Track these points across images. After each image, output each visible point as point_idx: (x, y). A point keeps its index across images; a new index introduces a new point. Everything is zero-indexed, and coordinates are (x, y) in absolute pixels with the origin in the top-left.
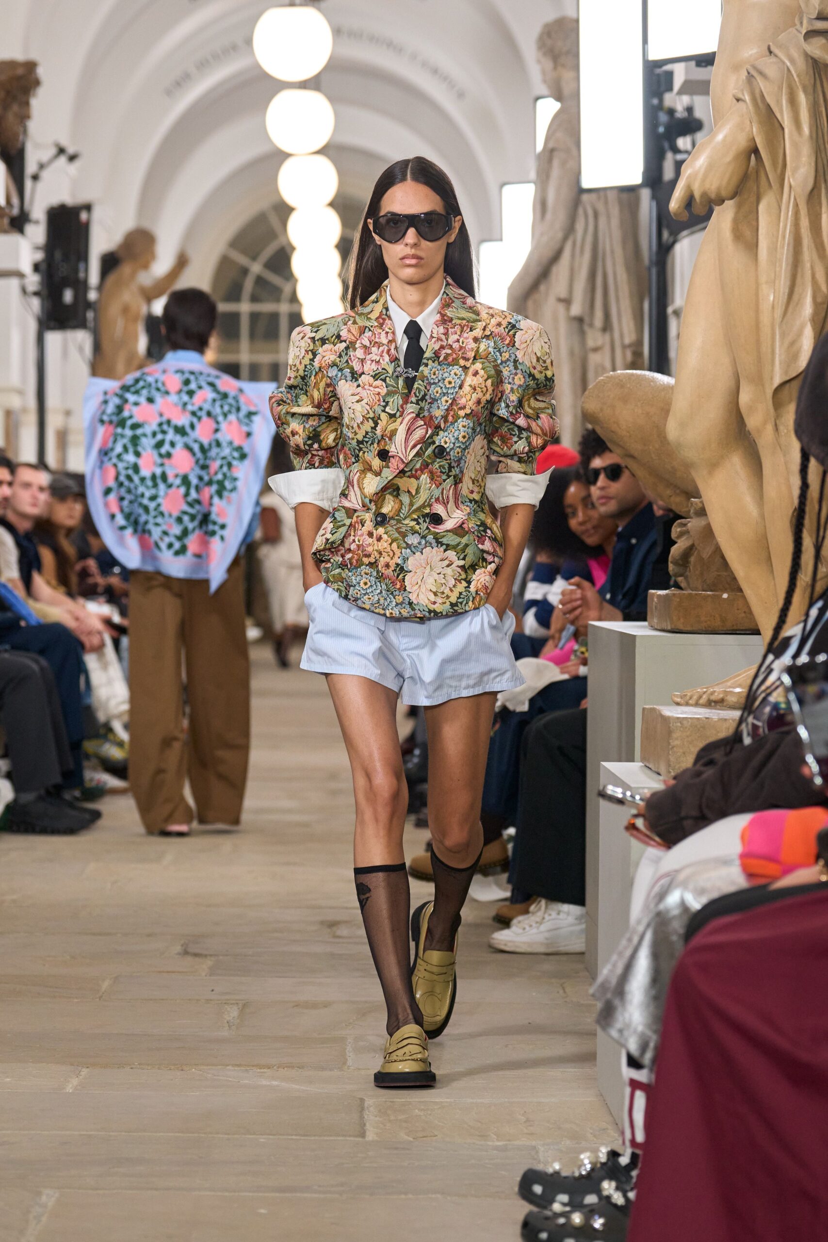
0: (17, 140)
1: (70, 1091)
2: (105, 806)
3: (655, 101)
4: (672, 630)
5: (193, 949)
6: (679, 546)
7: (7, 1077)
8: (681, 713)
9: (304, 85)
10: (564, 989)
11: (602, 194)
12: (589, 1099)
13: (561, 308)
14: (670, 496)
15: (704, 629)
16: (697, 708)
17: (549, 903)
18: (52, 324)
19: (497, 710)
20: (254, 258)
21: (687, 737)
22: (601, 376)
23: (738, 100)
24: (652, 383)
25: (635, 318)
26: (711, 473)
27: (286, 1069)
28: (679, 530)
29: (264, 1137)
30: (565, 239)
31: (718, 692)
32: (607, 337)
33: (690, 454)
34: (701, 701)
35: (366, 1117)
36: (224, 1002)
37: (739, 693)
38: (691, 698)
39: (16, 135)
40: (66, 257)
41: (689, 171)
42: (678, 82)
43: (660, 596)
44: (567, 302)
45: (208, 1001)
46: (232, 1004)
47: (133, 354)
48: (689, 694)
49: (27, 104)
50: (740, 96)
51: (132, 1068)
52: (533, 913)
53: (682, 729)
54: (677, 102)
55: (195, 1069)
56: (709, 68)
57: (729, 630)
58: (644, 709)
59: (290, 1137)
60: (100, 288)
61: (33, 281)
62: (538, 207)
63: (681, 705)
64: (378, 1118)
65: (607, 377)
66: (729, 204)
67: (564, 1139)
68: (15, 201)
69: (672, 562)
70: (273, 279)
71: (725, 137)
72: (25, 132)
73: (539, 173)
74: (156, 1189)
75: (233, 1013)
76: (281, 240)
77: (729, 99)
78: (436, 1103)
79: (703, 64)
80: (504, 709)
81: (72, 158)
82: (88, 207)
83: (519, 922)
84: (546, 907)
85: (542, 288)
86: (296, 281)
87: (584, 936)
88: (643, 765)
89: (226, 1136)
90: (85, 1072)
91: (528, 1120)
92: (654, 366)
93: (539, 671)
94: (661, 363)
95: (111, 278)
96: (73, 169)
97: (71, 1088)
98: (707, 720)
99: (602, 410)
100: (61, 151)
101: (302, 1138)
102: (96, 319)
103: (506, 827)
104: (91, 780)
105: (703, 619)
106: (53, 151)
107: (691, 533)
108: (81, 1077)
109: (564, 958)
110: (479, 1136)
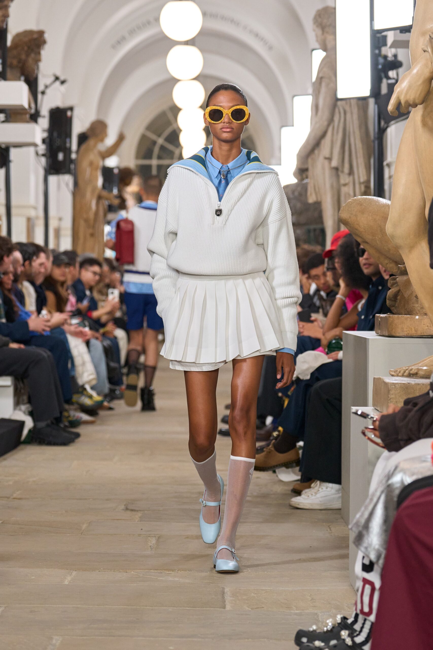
0: (34, 73)
1: (67, 584)
2: (81, 430)
3: (377, 52)
4: (389, 336)
5: (130, 507)
6: (392, 291)
7: (33, 576)
8: (395, 381)
9: (187, 43)
10: (330, 529)
11: (348, 101)
12: (345, 588)
13: (326, 162)
14: (387, 264)
15: (406, 335)
16: (403, 378)
17: (321, 483)
18: (52, 171)
19: (294, 379)
20: (159, 136)
21: (398, 393)
22: (349, 199)
23: (425, 51)
24: (377, 203)
25: (366, 168)
26: (410, 251)
27: (182, 571)
28: (392, 282)
29: (172, 608)
30: (328, 125)
31: (414, 369)
32: (351, 178)
33: (399, 241)
34: (405, 374)
35: (225, 597)
36: (148, 535)
37: (425, 369)
38: (400, 372)
39: (33, 70)
40: (59, 136)
41: (398, 90)
42: (390, 41)
43: (382, 317)
44: (330, 159)
45: (140, 535)
46: (152, 537)
47: (95, 187)
48: (399, 370)
49: (39, 53)
50: (426, 49)
51: (99, 571)
52: (313, 488)
53: (395, 389)
54: (388, 52)
55: (133, 571)
56: (407, 34)
57: (419, 336)
58: (374, 378)
59: (185, 608)
60: (77, 152)
61: (42, 148)
62: (314, 108)
63: (395, 376)
64: (232, 598)
65: (353, 200)
66: (420, 107)
67: (332, 609)
68: (33, 106)
69: (388, 299)
70: (170, 147)
71: (418, 71)
72: (38, 68)
73: (314, 91)
74: (114, 636)
75: (153, 541)
76: (174, 126)
77: (420, 50)
78: (262, 590)
79: (404, 32)
80: (298, 378)
81: (63, 82)
82: (71, 109)
83: (306, 493)
84: (320, 485)
85: (316, 152)
86: (182, 148)
87: (340, 500)
88: (374, 408)
89: (151, 608)
90: (74, 573)
91: (312, 599)
92: (376, 194)
93: (316, 358)
94: (380, 192)
95: (83, 147)
96: (63, 88)
97: (67, 582)
98: (409, 384)
99: (350, 217)
100: (57, 78)
101: (192, 609)
102: (75, 169)
103: (298, 441)
104: (74, 416)
105: (405, 330)
106: (53, 79)
107: (399, 284)
108: (72, 576)
109: (330, 512)
110: (286, 607)
